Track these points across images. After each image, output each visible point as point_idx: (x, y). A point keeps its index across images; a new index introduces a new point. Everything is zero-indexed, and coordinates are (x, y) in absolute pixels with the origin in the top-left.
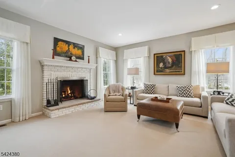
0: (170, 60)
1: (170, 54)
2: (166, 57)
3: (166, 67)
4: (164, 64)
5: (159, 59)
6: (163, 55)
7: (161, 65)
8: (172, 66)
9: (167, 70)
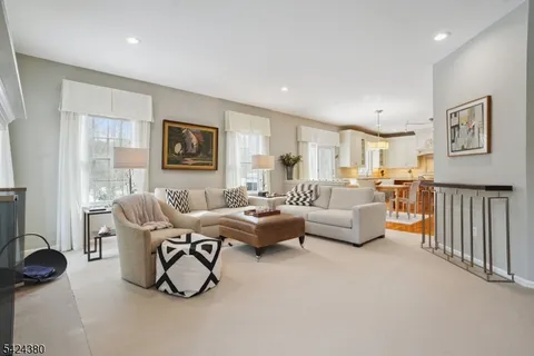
0: (194, 141)
1: (195, 129)
2: (187, 132)
3: (186, 154)
4: (184, 146)
5: (174, 132)
6: (183, 127)
7: (178, 148)
8: (198, 152)
9: (190, 161)
